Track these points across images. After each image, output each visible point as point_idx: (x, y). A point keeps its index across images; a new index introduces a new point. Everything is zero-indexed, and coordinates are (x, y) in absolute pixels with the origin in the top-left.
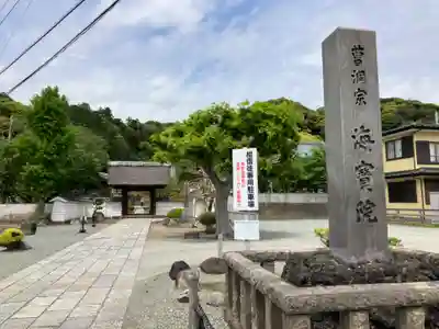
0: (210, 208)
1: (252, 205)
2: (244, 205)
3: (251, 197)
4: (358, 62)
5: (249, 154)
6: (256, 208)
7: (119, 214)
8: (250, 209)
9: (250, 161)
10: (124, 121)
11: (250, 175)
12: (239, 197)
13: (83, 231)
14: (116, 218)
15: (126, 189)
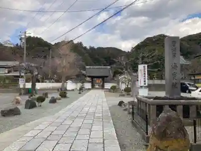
0: (128, 86)
1: (145, 84)
2: (142, 84)
3: (145, 81)
4: (174, 46)
5: (144, 67)
6: (147, 85)
7: (90, 87)
8: (145, 85)
9: (145, 69)
10: (88, 48)
11: (145, 74)
12: (140, 81)
13: (80, 93)
14: (89, 89)
15: (92, 77)
